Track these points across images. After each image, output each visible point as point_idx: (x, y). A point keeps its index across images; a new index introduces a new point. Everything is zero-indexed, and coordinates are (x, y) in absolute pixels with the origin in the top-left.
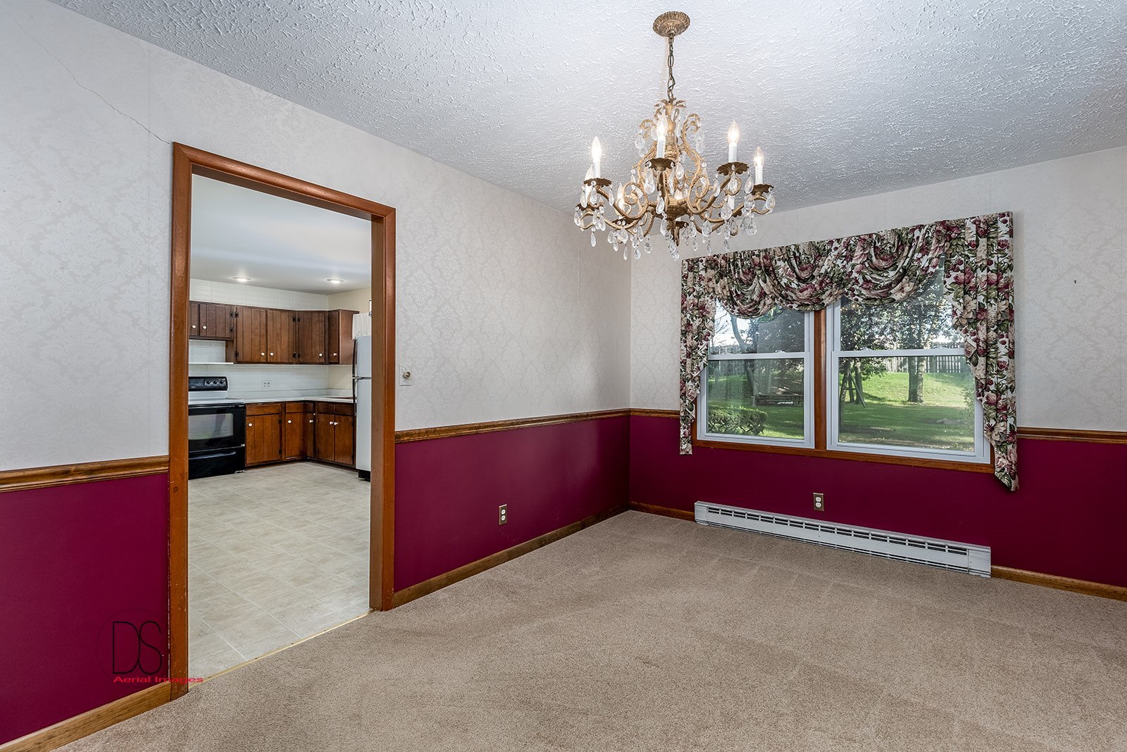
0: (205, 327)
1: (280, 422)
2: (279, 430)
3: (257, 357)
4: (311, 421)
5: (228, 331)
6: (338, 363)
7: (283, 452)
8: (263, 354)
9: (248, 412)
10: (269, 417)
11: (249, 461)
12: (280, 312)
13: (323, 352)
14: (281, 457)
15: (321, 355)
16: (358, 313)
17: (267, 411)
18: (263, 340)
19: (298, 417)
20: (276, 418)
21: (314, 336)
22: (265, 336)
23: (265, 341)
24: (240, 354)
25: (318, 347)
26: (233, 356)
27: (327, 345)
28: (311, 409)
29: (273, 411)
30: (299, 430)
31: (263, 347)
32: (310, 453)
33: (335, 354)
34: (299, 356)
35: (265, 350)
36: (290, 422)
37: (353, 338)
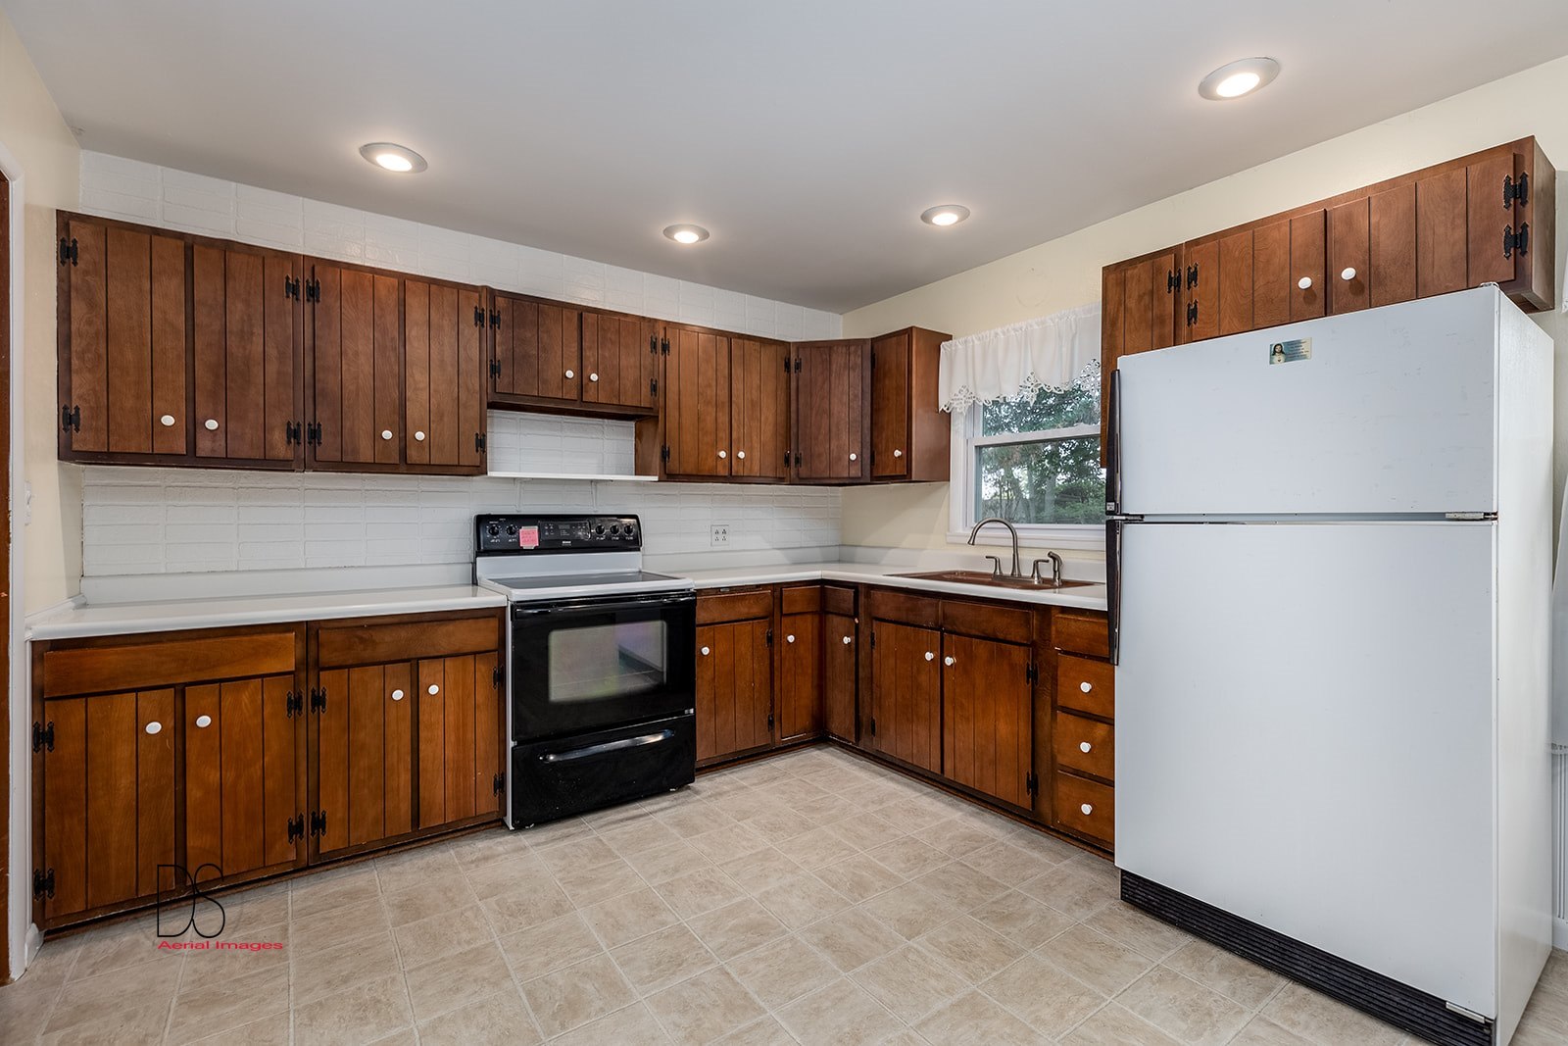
0: (594, 377)
1: (770, 640)
2: (767, 662)
3: (710, 462)
4: (846, 640)
5: (646, 390)
6: (905, 477)
7: (776, 724)
8: (723, 454)
9: (701, 616)
10: (747, 627)
11: (703, 753)
12: (758, 344)
13: (859, 451)
14: (773, 736)
15: (853, 457)
16: (949, 338)
17: (743, 610)
18: (724, 418)
19: (808, 624)
20: (761, 629)
21: (835, 408)
22: (727, 404)
23: (727, 419)
24: (674, 454)
25: (845, 437)
26: (656, 460)
27: (867, 432)
28: (849, 605)
29: (756, 610)
30: (808, 658)
31: (723, 435)
32: (841, 721)
33: (897, 453)
34: (798, 461)
35: (726, 443)
36: (791, 639)
37: (942, 407)
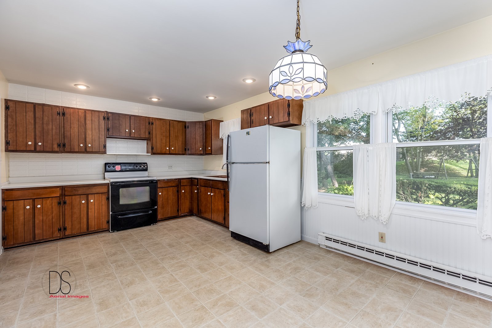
0: (133, 131)
1: (178, 191)
2: (177, 197)
3: (164, 150)
4: (196, 191)
5: (147, 133)
6: (211, 154)
7: (180, 211)
8: (168, 148)
9: (159, 186)
10: (171, 188)
11: (159, 217)
12: (177, 122)
13: (202, 147)
14: (178, 214)
15: (201, 149)
16: (223, 121)
17: (170, 184)
18: (168, 140)
19: (188, 188)
20: (175, 189)
21: (197, 137)
22: (169, 137)
23: (169, 140)
24: (155, 148)
25: (199, 144)
26: (150, 150)
27: (204, 143)
28: (196, 183)
29: (174, 185)
30: (188, 197)
31: (168, 144)
32: (195, 211)
33: (209, 148)
34: (188, 150)
35: (168, 146)
36: (183, 191)
37: (220, 137)
